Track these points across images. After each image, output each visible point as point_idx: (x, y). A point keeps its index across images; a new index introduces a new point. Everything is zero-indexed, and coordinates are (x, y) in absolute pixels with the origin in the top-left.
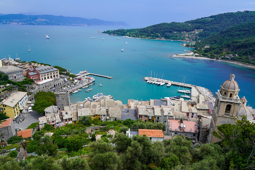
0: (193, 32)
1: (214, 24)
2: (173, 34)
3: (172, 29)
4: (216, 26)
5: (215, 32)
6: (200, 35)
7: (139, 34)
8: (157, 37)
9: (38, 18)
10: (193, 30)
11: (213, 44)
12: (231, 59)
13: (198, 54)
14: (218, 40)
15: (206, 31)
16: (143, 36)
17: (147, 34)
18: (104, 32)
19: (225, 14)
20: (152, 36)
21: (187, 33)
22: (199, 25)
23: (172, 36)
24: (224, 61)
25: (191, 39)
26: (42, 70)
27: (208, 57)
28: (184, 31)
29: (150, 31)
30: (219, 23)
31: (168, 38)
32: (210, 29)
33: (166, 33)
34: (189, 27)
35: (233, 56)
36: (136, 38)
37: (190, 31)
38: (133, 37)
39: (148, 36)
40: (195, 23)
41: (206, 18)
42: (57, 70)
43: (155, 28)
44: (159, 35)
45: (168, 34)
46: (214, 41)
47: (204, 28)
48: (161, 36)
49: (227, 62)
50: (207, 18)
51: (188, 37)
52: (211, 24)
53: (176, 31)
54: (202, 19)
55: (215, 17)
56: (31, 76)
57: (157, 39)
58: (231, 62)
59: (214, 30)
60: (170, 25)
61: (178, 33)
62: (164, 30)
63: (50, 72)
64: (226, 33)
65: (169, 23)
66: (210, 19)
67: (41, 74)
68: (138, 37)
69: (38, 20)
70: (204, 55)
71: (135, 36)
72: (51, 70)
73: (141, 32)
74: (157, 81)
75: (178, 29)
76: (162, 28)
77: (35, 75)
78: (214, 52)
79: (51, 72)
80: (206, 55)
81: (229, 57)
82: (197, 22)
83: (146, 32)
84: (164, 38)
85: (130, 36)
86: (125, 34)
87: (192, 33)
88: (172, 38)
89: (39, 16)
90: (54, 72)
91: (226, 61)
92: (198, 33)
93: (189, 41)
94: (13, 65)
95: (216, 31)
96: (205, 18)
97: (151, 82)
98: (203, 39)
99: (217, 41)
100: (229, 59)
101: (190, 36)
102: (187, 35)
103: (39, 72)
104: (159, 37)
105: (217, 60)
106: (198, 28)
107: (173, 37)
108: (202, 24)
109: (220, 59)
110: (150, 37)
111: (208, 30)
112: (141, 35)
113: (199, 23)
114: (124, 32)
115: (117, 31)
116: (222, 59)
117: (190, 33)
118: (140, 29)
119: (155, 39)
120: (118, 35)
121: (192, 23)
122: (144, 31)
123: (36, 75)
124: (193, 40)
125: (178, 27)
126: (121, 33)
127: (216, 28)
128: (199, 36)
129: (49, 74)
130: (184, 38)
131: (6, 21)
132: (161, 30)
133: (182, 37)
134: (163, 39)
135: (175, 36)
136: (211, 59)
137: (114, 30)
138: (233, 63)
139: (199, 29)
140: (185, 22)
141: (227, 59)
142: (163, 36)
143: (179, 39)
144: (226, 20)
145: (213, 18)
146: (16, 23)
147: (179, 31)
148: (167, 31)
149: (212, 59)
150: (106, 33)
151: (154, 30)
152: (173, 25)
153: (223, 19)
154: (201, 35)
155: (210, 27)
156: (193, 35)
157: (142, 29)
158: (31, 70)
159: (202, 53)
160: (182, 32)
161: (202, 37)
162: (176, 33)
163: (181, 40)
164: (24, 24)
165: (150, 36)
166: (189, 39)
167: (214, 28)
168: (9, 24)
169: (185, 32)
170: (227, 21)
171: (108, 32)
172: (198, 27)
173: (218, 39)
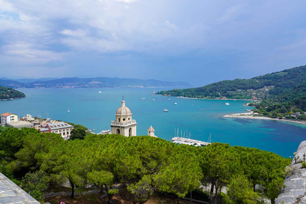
0: (262, 89)
1: (288, 79)
2: (236, 93)
3: (235, 87)
4: (290, 81)
5: (289, 88)
6: (270, 92)
7: (196, 94)
8: (218, 96)
9: (92, 81)
10: (261, 87)
11: (283, 101)
12: (298, 118)
13: (258, 114)
14: (289, 97)
15: (278, 88)
16: (200, 96)
17: (205, 93)
18: (158, 93)
19: (301, 67)
20: (211, 95)
21: (255, 91)
22: (269, 81)
23: (235, 95)
24: (290, 121)
25: (260, 98)
26: (54, 126)
27: (269, 117)
28: (250, 88)
29: (209, 90)
30: (294, 78)
31: (231, 97)
32: (284, 85)
33: (228, 92)
34: (256, 83)
35: (300, 114)
36: (192, 98)
37: (258, 89)
38: (189, 97)
39: (206, 96)
40: (264, 79)
41: (278, 72)
42: (72, 127)
43: (215, 86)
44: (219, 94)
45: (230, 92)
46: (284, 98)
47: (276, 84)
48: (222, 95)
49: (293, 121)
50: (280, 72)
51: (256, 96)
52: (284, 79)
53: (241, 88)
54: (273, 74)
55: (289, 71)
56: (41, 131)
57: (217, 99)
58: (298, 122)
59: (289, 86)
60: (233, 83)
61: (243, 92)
62: (226, 88)
63: (63, 128)
64: (299, 89)
65: (232, 80)
66: (283, 74)
67: (53, 130)
68: (195, 97)
69: (92, 82)
70: (265, 115)
71: (191, 96)
72: (65, 126)
73: (198, 91)
74: (185, 141)
75: (243, 87)
76: (223, 87)
77: (46, 131)
78: (279, 111)
79: (65, 128)
80: (267, 114)
81: (295, 116)
82: (267, 78)
83: (204, 91)
84: (226, 97)
85: (185, 96)
86: (180, 94)
87: (260, 91)
88: (235, 97)
89: (93, 79)
90: (67, 128)
91: (291, 121)
92: (269, 91)
93: (257, 100)
94: (28, 121)
95: (291, 87)
96: (276, 73)
97: (178, 143)
98: (275, 97)
99: (287, 99)
100: (295, 118)
101: (258, 95)
102: (255, 93)
103: (51, 128)
104: (220, 97)
105: (280, 120)
106: (268, 85)
107: (237, 96)
108: (273, 80)
109: (284, 119)
110: (208, 97)
111: (281, 87)
112: (198, 95)
113: (270, 78)
114: (180, 93)
115: (171, 91)
116: (287, 118)
117: (258, 91)
118: (198, 88)
119: (215, 99)
120: (172, 95)
121: (261, 80)
122: (201, 90)
123: (48, 131)
124: (263, 98)
125: (243, 84)
126: (176, 93)
127: (291, 83)
128: (270, 94)
129: (62, 131)
130: (250, 96)
131: (60, 85)
132: (221, 88)
133: (248, 96)
134: (224, 99)
135: (239, 94)
136: (272, 119)
137: (169, 91)
138: (301, 122)
139: (270, 85)
140: (253, 78)
141: (293, 118)
142: (224, 96)
143: (244, 98)
144: (303, 73)
145: (287, 73)
146: (69, 86)
147: (244, 89)
148: (229, 89)
149: (274, 119)
150: (160, 94)
151: (214, 88)
152: (237, 82)
153: (299, 73)
154: (273, 93)
155: (283, 83)
156: (262, 93)
157: (200, 88)
158: (43, 126)
159: (262, 113)
160: (248, 90)
161: (273, 95)
162: (240, 91)
163: (247, 99)
164: (76, 87)
165: (209, 95)
166: (257, 98)
167: (288, 84)
168: (62, 87)
169: (252, 90)
170: (305, 75)
171: (162, 93)
172: (268, 83)
173: (289, 95)
